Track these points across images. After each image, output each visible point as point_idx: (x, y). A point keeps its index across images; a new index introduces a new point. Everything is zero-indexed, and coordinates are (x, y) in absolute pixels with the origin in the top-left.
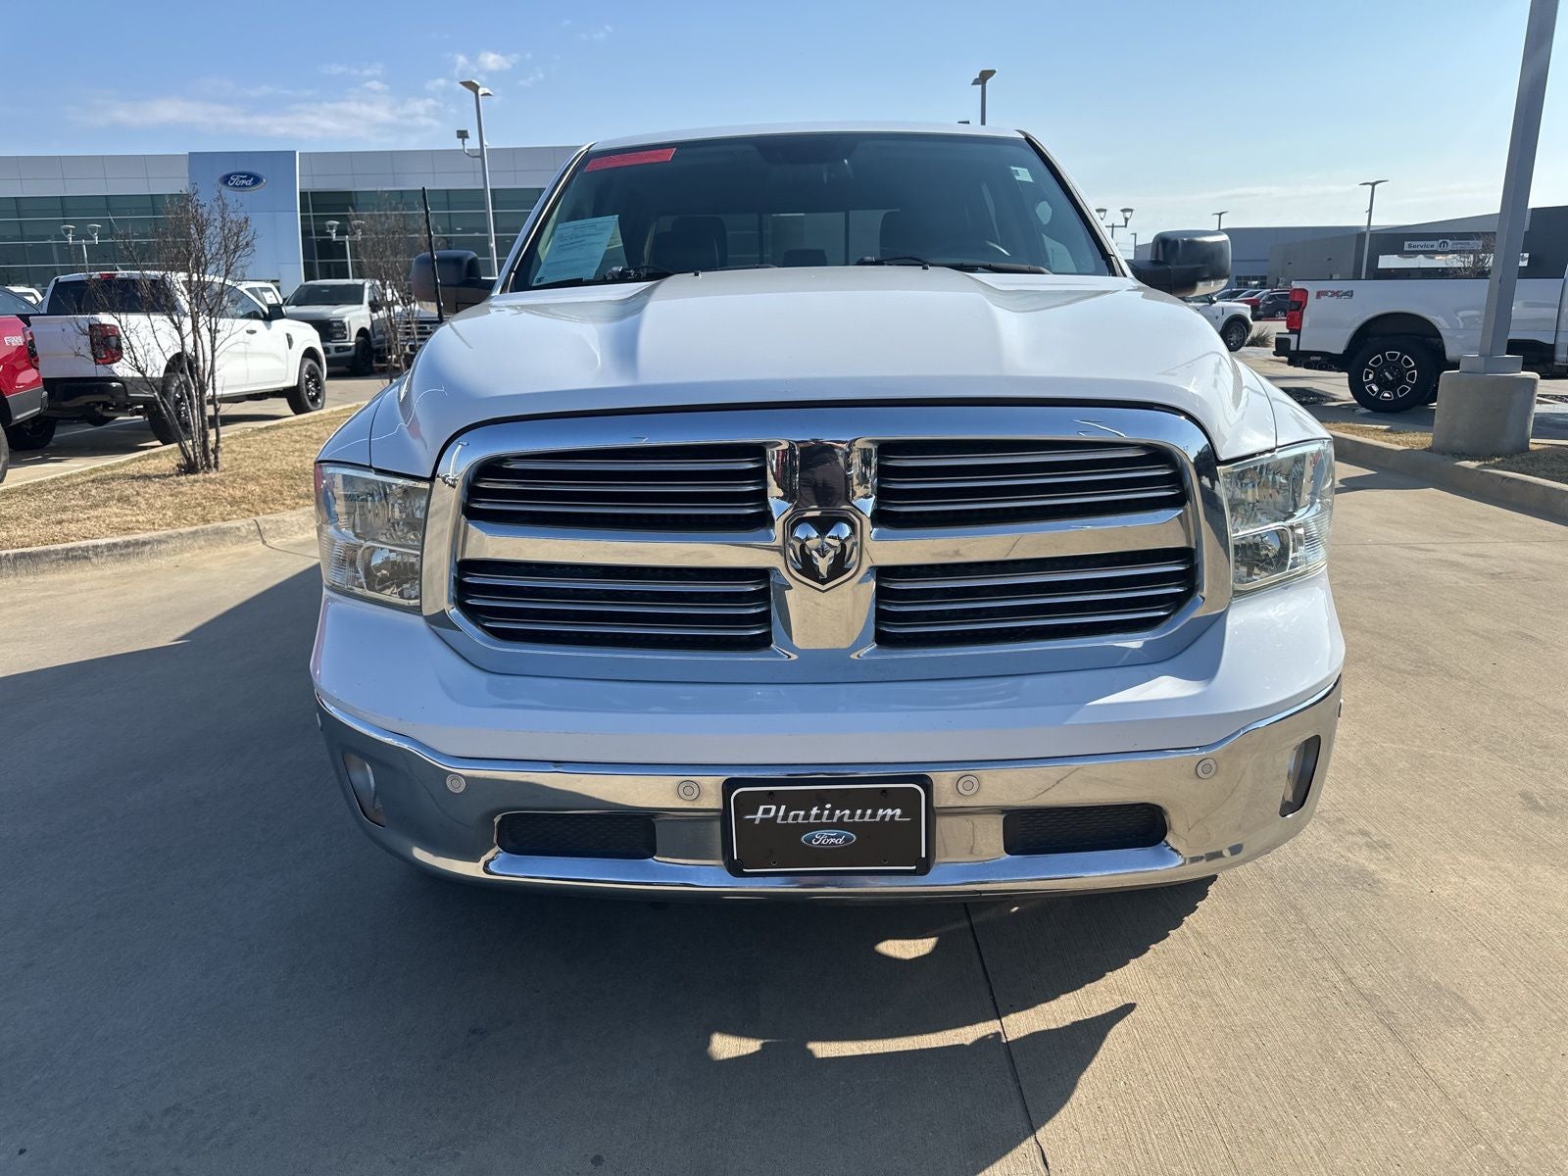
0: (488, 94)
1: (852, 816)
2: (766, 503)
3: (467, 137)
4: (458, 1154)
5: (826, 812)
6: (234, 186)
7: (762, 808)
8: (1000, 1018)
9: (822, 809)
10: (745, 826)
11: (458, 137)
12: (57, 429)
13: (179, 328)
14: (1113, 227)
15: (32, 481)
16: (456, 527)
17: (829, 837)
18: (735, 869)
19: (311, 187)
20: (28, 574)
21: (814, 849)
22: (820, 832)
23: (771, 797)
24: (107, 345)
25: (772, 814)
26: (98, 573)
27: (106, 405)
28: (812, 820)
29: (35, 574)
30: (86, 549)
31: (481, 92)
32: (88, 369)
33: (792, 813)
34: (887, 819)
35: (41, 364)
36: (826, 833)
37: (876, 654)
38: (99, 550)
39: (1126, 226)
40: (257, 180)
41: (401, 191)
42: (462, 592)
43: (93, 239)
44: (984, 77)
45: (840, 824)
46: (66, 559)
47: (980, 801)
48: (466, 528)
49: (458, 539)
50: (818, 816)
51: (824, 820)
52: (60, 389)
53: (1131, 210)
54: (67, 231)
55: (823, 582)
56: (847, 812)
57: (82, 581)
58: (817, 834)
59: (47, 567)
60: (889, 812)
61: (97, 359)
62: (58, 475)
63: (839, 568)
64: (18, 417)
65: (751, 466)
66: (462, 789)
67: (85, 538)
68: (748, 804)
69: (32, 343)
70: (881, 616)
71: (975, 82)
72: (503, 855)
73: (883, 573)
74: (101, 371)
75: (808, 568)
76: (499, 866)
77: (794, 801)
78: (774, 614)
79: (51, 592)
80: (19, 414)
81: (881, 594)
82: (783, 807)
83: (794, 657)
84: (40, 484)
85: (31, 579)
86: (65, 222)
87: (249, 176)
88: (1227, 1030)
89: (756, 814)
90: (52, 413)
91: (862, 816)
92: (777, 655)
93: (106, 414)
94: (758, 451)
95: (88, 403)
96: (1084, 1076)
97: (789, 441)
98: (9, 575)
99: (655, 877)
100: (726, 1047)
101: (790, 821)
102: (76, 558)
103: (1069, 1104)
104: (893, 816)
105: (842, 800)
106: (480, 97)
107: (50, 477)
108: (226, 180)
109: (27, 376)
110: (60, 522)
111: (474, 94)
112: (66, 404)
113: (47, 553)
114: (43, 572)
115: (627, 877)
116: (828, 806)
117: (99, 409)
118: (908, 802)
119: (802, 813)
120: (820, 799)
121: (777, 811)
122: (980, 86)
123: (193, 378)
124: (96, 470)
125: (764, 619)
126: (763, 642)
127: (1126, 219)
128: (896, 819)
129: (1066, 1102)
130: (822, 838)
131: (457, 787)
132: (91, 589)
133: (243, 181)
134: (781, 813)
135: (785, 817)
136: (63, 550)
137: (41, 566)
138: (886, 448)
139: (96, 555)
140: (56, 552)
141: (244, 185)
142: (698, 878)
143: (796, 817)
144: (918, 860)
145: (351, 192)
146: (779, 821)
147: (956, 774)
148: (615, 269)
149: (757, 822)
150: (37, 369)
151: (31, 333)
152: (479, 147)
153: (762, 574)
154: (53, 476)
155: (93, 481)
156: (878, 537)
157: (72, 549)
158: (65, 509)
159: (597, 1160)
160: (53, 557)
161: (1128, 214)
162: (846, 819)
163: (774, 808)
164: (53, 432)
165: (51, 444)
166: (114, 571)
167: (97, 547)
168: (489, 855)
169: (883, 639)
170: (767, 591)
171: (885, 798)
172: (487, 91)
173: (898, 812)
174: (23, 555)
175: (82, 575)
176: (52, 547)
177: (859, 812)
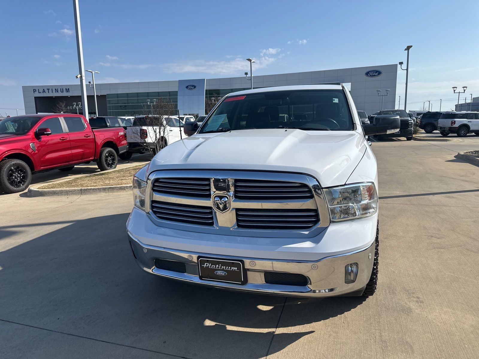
0: (254, 62)
1: (226, 268)
2: (210, 192)
3: (248, 74)
4: (138, 335)
5: (220, 266)
6: (189, 89)
7: (206, 264)
8: (276, 328)
9: (219, 266)
10: (203, 267)
11: (245, 74)
12: (133, 155)
13: (155, 132)
14: (459, 93)
15: (121, 169)
16: (151, 193)
17: (221, 273)
18: (201, 278)
19: (208, 89)
20: (111, 192)
21: (218, 275)
22: (219, 271)
23: (208, 261)
24: (144, 134)
25: (208, 265)
26: (126, 193)
27: (143, 149)
28: (217, 268)
29: (113, 192)
30: (125, 187)
31: (252, 61)
32: (139, 140)
33: (212, 266)
34: (234, 270)
35: (127, 139)
36: (220, 272)
37: (237, 229)
38: (128, 187)
39: (464, 93)
40: (195, 87)
41: (232, 89)
42: (152, 207)
43: (154, 103)
44: (408, 48)
45: (223, 270)
46: (120, 189)
47: (256, 268)
48: (153, 193)
49: (151, 196)
50: (218, 267)
51: (219, 268)
52: (132, 145)
53: (466, 87)
54: (148, 101)
55: (222, 211)
56: (225, 267)
57: (123, 195)
58: (218, 272)
59: (115, 191)
60: (234, 268)
61: (141, 138)
62: (127, 167)
63: (225, 208)
64: (121, 152)
65: (207, 183)
66: (146, 252)
67: (126, 184)
68: (202, 262)
69: (125, 134)
70: (238, 220)
71: (405, 50)
72: (156, 268)
73: (237, 210)
74: (142, 141)
75: (219, 208)
76: (155, 271)
77: (213, 263)
78: (214, 218)
79: (115, 197)
80: (121, 151)
81: (237, 215)
82: (210, 264)
83: (218, 228)
84: (123, 169)
85: (111, 194)
86: (148, 99)
87: (193, 86)
88: (335, 342)
89: (204, 265)
90: (130, 151)
91: (228, 268)
92: (215, 228)
93: (143, 152)
94: (208, 180)
95: (139, 149)
96: (289, 346)
97: (214, 178)
98: (107, 192)
99: (185, 278)
100: (208, 323)
101: (212, 268)
102: (122, 189)
103: (280, 351)
104: (235, 269)
105: (223, 264)
106: (252, 63)
107: (125, 168)
108: (187, 87)
109: (124, 142)
110: (122, 180)
111: (250, 62)
112: (133, 149)
113: (116, 187)
114: (115, 192)
115: (178, 277)
116: (220, 265)
117: (142, 150)
118: (238, 266)
119: (214, 266)
120: (218, 263)
121: (209, 265)
122: (407, 51)
123: (158, 144)
124: (136, 166)
125: (212, 218)
126: (212, 224)
127: (464, 90)
128: (236, 270)
129: (279, 351)
130: (219, 273)
131: (145, 251)
132: (123, 197)
133: (191, 88)
134: (210, 265)
135: (211, 267)
136: (120, 187)
137: (114, 191)
138: (236, 181)
139: (127, 188)
140: (118, 187)
141: (192, 89)
142: (194, 279)
143: (213, 267)
144: (241, 281)
145: (219, 90)
146: (209, 267)
147: (250, 261)
148: (220, 128)
149: (205, 267)
150: (126, 140)
151: (126, 132)
152: (250, 76)
153: (210, 208)
154: (126, 167)
155: (133, 169)
156: (234, 201)
157: (121, 187)
158: (124, 176)
159: (165, 342)
160: (117, 188)
161: (465, 89)
162: (224, 269)
163: (208, 264)
164: (131, 155)
165: (131, 158)
166: (130, 193)
167: (127, 186)
168: (153, 268)
169: (239, 226)
170: (212, 212)
171: (233, 265)
172: (254, 61)
173: (236, 268)
174: (110, 188)
175: (123, 193)
176: (117, 186)
177: (227, 267)
